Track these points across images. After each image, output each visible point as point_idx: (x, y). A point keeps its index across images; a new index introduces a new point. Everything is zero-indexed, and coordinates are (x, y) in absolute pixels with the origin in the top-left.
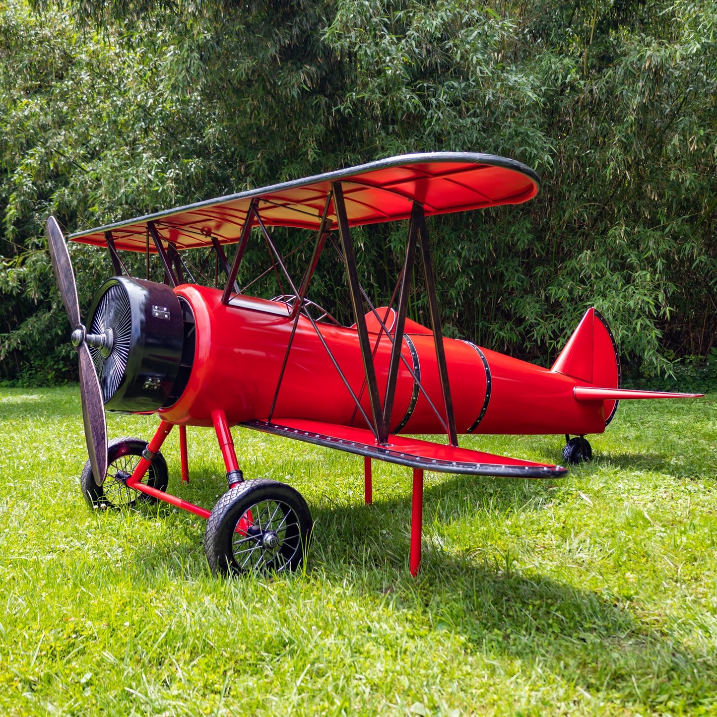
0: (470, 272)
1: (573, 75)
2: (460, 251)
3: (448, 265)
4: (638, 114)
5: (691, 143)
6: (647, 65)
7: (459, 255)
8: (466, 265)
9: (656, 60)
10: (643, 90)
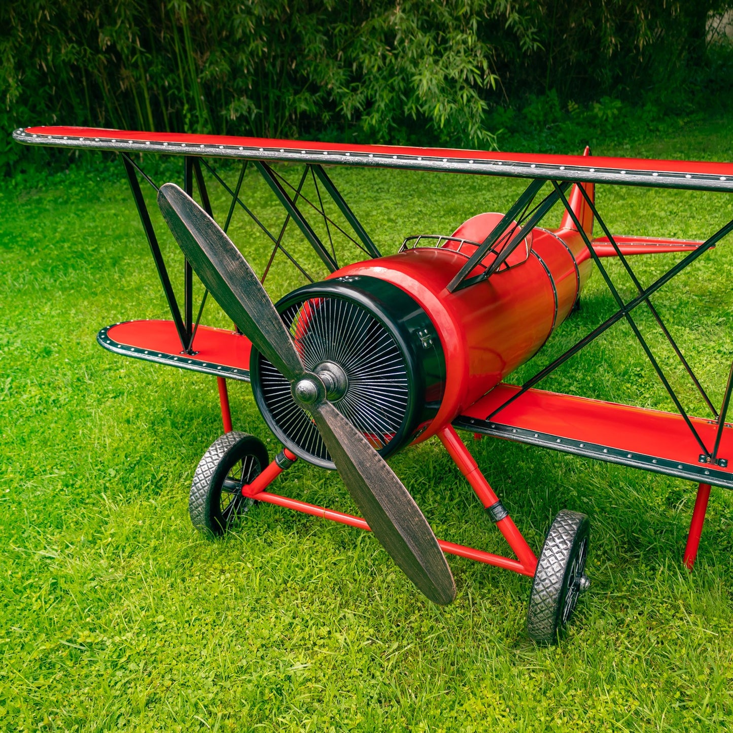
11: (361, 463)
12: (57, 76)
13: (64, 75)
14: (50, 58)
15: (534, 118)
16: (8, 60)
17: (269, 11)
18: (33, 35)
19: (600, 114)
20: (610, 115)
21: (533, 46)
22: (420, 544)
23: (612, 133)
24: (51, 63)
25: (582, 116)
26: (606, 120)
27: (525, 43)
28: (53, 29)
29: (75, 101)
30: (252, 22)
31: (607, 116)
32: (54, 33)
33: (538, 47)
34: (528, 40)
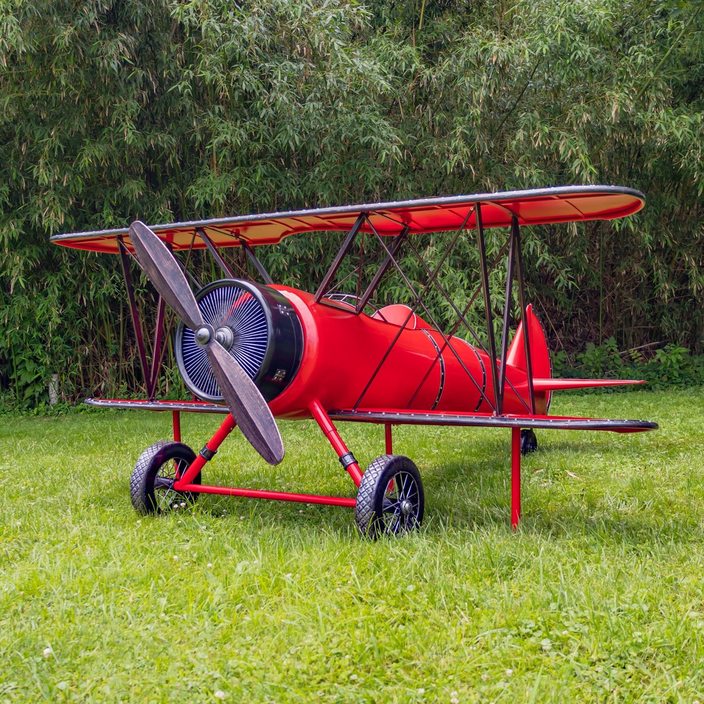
0: (296, 270)
1: (417, 64)
2: (286, 246)
3: (273, 263)
4: (483, 107)
5: (536, 139)
6: (494, 60)
7: (285, 252)
8: (293, 263)
9: (502, 56)
10: (488, 84)
11: (232, 376)
12: (95, 311)
13: (102, 310)
14: (92, 293)
15: (590, 364)
16: (54, 291)
17: (303, 251)
18: (80, 272)
19: (663, 360)
20: (674, 361)
21: (568, 284)
22: (264, 423)
23: (679, 380)
24: (91, 298)
25: (646, 364)
26: (671, 366)
27: (559, 281)
28: (98, 267)
29: (109, 336)
30: (286, 260)
31: (672, 362)
32: (99, 271)
33: (573, 285)
34: (562, 278)
